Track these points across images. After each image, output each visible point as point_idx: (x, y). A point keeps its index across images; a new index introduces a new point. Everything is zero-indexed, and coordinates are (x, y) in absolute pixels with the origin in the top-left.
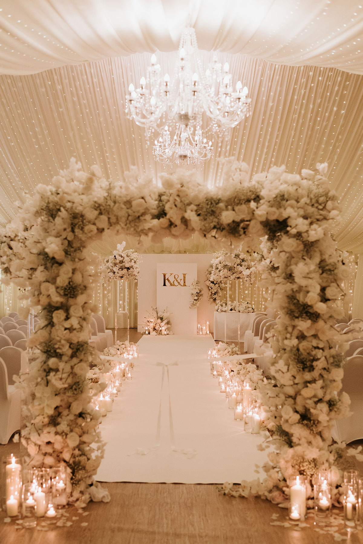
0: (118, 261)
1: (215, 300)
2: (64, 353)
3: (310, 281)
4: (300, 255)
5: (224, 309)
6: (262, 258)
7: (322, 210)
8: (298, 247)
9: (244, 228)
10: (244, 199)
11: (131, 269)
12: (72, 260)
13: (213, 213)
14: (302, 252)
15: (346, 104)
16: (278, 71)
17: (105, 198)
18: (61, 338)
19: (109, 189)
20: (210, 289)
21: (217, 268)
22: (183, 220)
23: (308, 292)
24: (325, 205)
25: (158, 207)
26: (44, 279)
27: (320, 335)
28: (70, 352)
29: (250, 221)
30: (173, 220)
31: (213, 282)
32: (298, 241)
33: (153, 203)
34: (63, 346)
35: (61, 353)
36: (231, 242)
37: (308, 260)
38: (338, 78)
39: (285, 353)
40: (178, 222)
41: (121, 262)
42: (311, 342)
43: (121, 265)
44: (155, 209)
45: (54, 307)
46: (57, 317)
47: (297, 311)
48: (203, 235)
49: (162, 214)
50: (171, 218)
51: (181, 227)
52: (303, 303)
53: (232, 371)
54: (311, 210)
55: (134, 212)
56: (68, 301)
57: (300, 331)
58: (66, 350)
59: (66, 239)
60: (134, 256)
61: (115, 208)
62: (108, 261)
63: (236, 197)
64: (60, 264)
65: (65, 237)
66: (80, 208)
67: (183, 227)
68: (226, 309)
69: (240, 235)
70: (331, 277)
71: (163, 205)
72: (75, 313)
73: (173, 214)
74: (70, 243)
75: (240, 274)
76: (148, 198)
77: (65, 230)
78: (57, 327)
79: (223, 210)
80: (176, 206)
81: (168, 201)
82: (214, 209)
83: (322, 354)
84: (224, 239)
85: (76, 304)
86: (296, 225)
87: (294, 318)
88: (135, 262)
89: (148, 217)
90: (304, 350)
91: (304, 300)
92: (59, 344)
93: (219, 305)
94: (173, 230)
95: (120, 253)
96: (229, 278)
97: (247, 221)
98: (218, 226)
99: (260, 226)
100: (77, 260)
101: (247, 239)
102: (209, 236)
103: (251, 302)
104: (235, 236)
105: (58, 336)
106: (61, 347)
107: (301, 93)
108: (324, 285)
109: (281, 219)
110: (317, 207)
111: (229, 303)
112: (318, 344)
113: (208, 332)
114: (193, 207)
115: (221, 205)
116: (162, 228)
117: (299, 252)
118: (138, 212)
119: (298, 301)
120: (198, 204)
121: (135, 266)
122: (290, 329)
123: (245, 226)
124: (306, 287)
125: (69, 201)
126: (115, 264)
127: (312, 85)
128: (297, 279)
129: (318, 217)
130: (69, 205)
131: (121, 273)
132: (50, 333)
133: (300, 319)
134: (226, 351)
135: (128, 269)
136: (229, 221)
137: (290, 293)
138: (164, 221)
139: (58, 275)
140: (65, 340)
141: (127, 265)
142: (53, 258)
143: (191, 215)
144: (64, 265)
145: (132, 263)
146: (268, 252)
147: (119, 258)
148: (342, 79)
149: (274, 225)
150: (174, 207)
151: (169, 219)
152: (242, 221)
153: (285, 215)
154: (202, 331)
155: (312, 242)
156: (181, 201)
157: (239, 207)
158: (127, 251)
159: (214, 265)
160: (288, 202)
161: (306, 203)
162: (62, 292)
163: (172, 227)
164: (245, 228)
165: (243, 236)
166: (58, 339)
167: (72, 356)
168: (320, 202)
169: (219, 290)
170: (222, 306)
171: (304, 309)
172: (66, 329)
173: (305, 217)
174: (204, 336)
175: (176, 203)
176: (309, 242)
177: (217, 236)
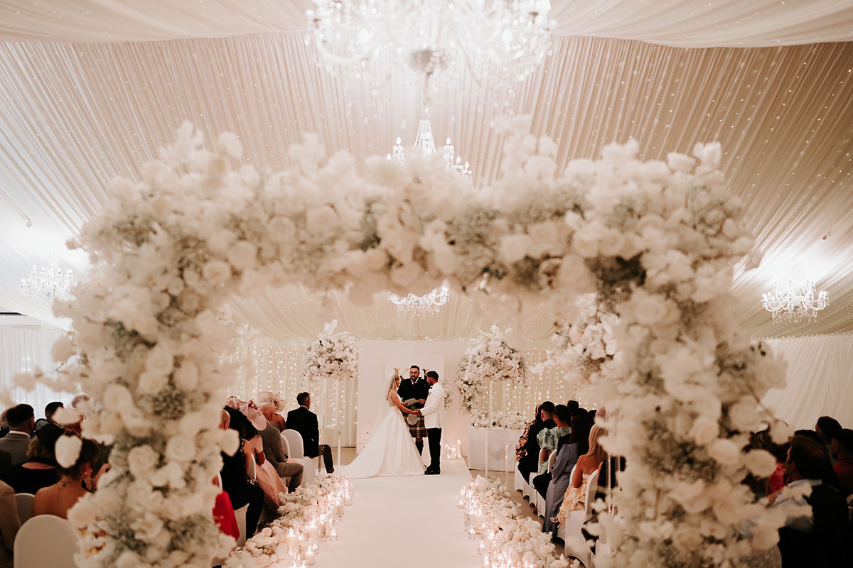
0: (324, 349)
1: (469, 408)
2: (152, 542)
3: (699, 390)
4: (673, 332)
5: (483, 423)
6: (567, 342)
7: (715, 236)
8: (668, 314)
9: (548, 274)
10: (549, 210)
11: (345, 361)
12: (172, 337)
13: (481, 239)
14: (677, 326)
15: (672, 113)
16: (571, 57)
17: (249, 205)
18: (145, 510)
19: (259, 188)
20: (463, 392)
21: (475, 362)
22: (418, 256)
23: (694, 416)
24: (721, 227)
25: (364, 223)
26: (113, 377)
27: (717, 511)
28: (165, 539)
29: (560, 257)
30: (394, 253)
31: (467, 383)
32: (670, 302)
33: (353, 215)
34: (149, 525)
35: (147, 542)
36: (520, 303)
37: (691, 344)
38: (663, 71)
39: (637, 547)
40: (405, 257)
41: (331, 350)
42: (699, 526)
43: (330, 355)
44: (357, 230)
45: (134, 438)
46: (139, 461)
47: (668, 456)
48: (461, 288)
49: (372, 242)
50: (392, 247)
51: (412, 268)
52: (681, 438)
53: (500, 529)
54: (693, 236)
55: (312, 236)
56: (164, 426)
57: (674, 501)
58: (156, 535)
59: (166, 291)
60: (350, 341)
61: (271, 227)
62: (310, 349)
63: (530, 207)
64: (150, 345)
65: (163, 288)
66: (195, 225)
67: (417, 267)
68: (486, 422)
69: (541, 288)
70: (742, 382)
71: (375, 222)
72: (176, 453)
73: (396, 241)
74: (174, 301)
75: (509, 372)
76: (341, 206)
77: (165, 272)
78: (139, 483)
79: (503, 233)
80: (402, 222)
81: (385, 212)
82: (483, 230)
83: (723, 553)
84: (504, 297)
85: (179, 433)
86: (668, 266)
87: (662, 473)
88: (351, 351)
89: (341, 245)
90: (684, 544)
91: (687, 433)
92: (140, 520)
93: (476, 416)
94: (396, 273)
95: (328, 337)
96: (493, 376)
97: (555, 257)
98: (493, 268)
99: (583, 270)
100: (184, 336)
101: (554, 296)
102: (473, 289)
103: (522, 412)
104: (530, 290)
105: (139, 504)
106: (144, 528)
107: (605, 95)
108: (727, 398)
109: (628, 256)
110: (703, 232)
111: (492, 413)
112: (712, 530)
113: (460, 456)
114: (440, 224)
115: (500, 223)
116: (373, 271)
117: (668, 326)
118: (321, 234)
119: (672, 435)
120: (449, 219)
121: (351, 356)
122: (650, 496)
123: (550, 269)
124: (690, 403)
125: (176, 212)
126: (321, 354)
127: (623, 82)
128: (668, 386)
129: (708, 252)
130: (171, 219)
131: (329, 366)
132: (125, 496)
133: (676, 475)
134: (489, 493)
135: (340, 360)
136: (518, 255)
137: (652, 415)
138: (376, 256)
139: (143, 369)
140: (154, 513)
141: (339, 357)
142: (135, 333)
143: (433, 240)
144: (157, 348)
145: (346, 353)
146: (580, 331)
147: (327, 345)
148: (669, 73)
149: (611, 269)
150: (398, 224)
151: (386, 251)
152: (547, 257)
153: (639, 245)
154: (450, 454)
155: (700, 305)
156: (413, 213)
157: (538, 226)
158: (339, 334)
159: (470, 357)
160: (644, 219)
161: (682, 222)
162: (149, 407)
163: (394, 267)
164: (551, 273)
165: (546, 290)
166: (138, 509)
167: (172, 548)
168: (708, 220)
169: (476, 395)
170: (480, 418)
171: (686, 453)
172: (156, 489)
173: (684, 250)
174: (453, 462)
175: (404, 217)
176: (693, 303)
177: (489, 289)
